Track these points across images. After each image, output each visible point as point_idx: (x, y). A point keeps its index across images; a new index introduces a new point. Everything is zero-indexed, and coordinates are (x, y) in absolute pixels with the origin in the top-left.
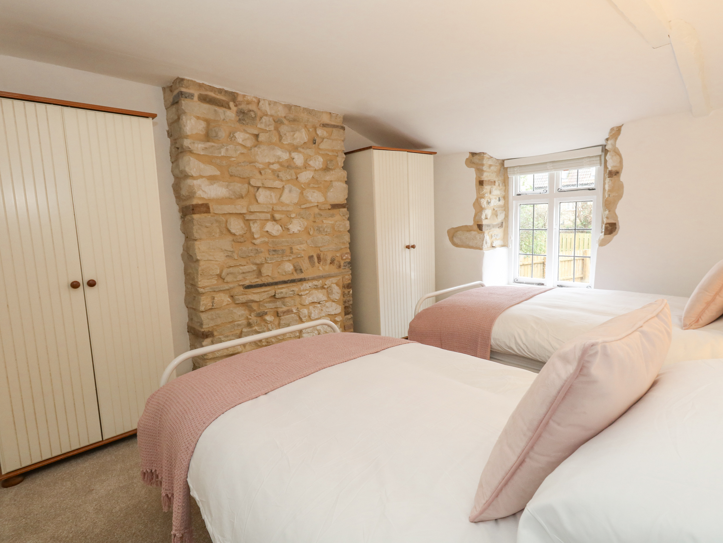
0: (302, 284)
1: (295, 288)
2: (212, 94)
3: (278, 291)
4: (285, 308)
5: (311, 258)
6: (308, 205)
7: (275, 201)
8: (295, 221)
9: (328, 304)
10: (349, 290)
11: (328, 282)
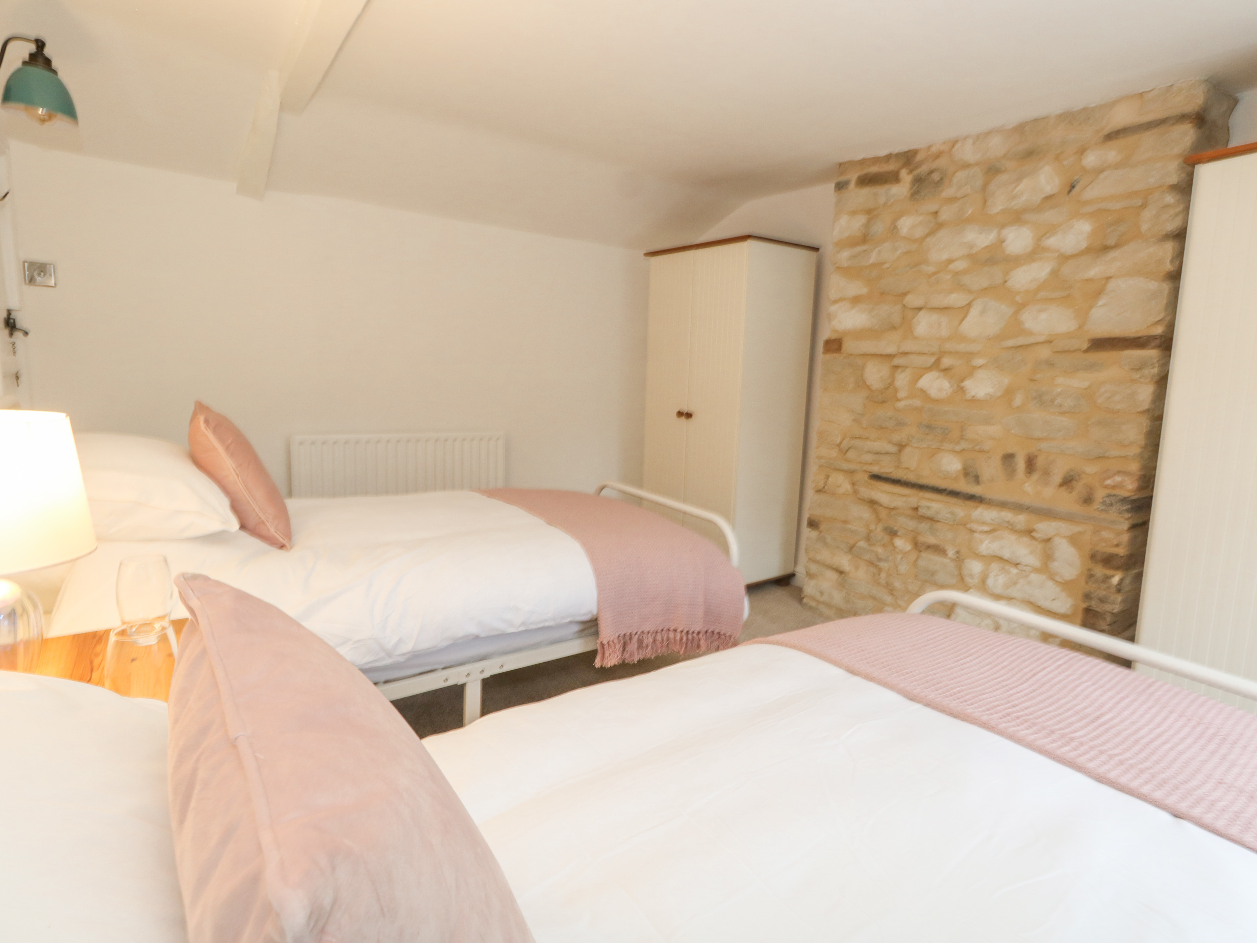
0: (976, 508)
1: (960, 509)
2: (874, 169)
3: (924, 503)
4: (932, 540)
5: (1008, 458)
6: (1021, 341)
7: (945, 332)
8: (981, 374)
9: (1034, 577)
10: (1109, 572)
11: (1045, 528)
